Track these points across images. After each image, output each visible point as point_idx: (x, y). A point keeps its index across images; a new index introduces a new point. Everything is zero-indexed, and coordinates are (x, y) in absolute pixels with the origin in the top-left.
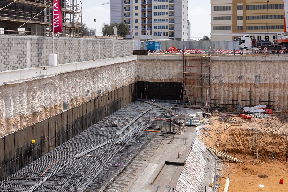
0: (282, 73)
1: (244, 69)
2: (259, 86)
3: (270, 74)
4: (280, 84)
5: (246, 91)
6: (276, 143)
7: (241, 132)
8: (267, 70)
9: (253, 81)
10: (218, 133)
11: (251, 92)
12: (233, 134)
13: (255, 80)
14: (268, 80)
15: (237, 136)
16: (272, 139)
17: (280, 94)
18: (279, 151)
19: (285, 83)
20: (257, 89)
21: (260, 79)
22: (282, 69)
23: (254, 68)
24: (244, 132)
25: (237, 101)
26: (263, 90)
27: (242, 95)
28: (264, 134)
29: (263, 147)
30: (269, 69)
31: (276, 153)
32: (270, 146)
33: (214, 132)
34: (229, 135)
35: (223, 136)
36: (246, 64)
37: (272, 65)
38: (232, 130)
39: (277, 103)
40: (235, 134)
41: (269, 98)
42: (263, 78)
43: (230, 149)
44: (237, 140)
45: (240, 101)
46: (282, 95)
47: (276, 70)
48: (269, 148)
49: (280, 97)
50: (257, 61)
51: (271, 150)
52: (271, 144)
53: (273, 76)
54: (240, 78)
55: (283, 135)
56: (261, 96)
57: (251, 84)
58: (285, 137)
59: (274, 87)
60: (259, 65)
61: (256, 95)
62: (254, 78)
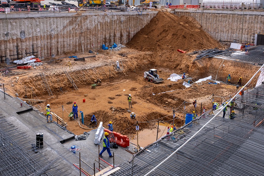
0: (42, 27)
1: (10, 26)
2: (25, 40)
3: (32, 29)
4: (41, 37)
5: (13, 46)
6: (60, 80)
7: (32, 80)
8: (30, 25)
9: (19, 37)
10: (13, 85)
11: (17, 46)
12: (25, 83)
13: (21, 36)
14: (31, 34)
15: (29, 84)
16: (56, 78)
17: (41, 45)
18: (64, 86)
19: (44, 36)
20: (23, 43)
21: (25, 34)
22: (42, 23)
23: (18, 24)
24: (34, 79)
25: (5, 56)
26: (28, 43)
27: (10, 51)
28: (50, 76)
29: (52, 86)
30: (31, 24)
31: (63, 87)
32: (57, 84)
33: (8, 85)
34: (22, 85)
35: (18, 87)
36: (11, 21)
37: (34, 21)
38: (23, 80)
39: (39, 52)
40: (27, 82)
41: (33, 50)
42: (27, 33)
43: (29, 95)
44: (31, 86)
45: (8, 57)
46: (43, 46)
47: (37, 25)
48: (56, 85)
49: (41, 47)
50: (21, 18)
51: (59, 87)
52: (57, 82)
53: (35, 31)
54: (7, 35)
55: (62, 73)
56: (27, 48)
57: (17, 39)
58: (64, 75)
59: (37, 39)
60: (23, 21)
61: (22, 49)
62: (19, 34)
